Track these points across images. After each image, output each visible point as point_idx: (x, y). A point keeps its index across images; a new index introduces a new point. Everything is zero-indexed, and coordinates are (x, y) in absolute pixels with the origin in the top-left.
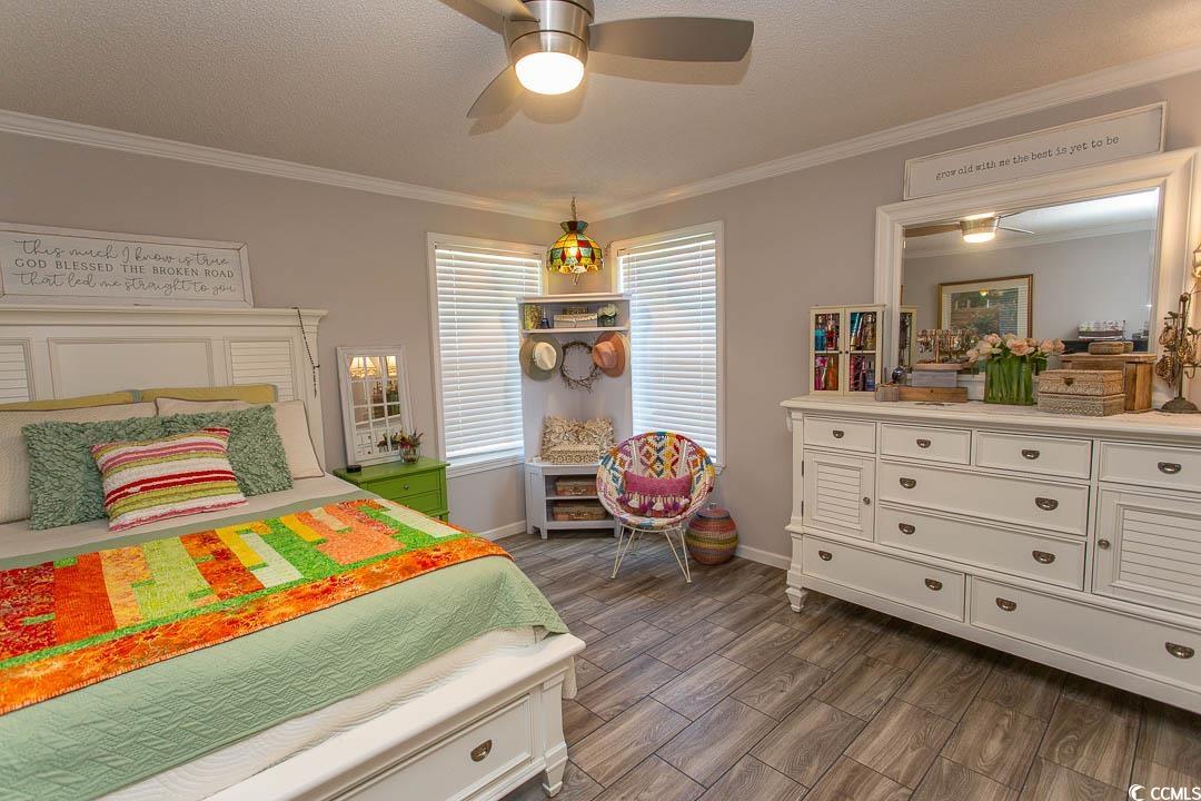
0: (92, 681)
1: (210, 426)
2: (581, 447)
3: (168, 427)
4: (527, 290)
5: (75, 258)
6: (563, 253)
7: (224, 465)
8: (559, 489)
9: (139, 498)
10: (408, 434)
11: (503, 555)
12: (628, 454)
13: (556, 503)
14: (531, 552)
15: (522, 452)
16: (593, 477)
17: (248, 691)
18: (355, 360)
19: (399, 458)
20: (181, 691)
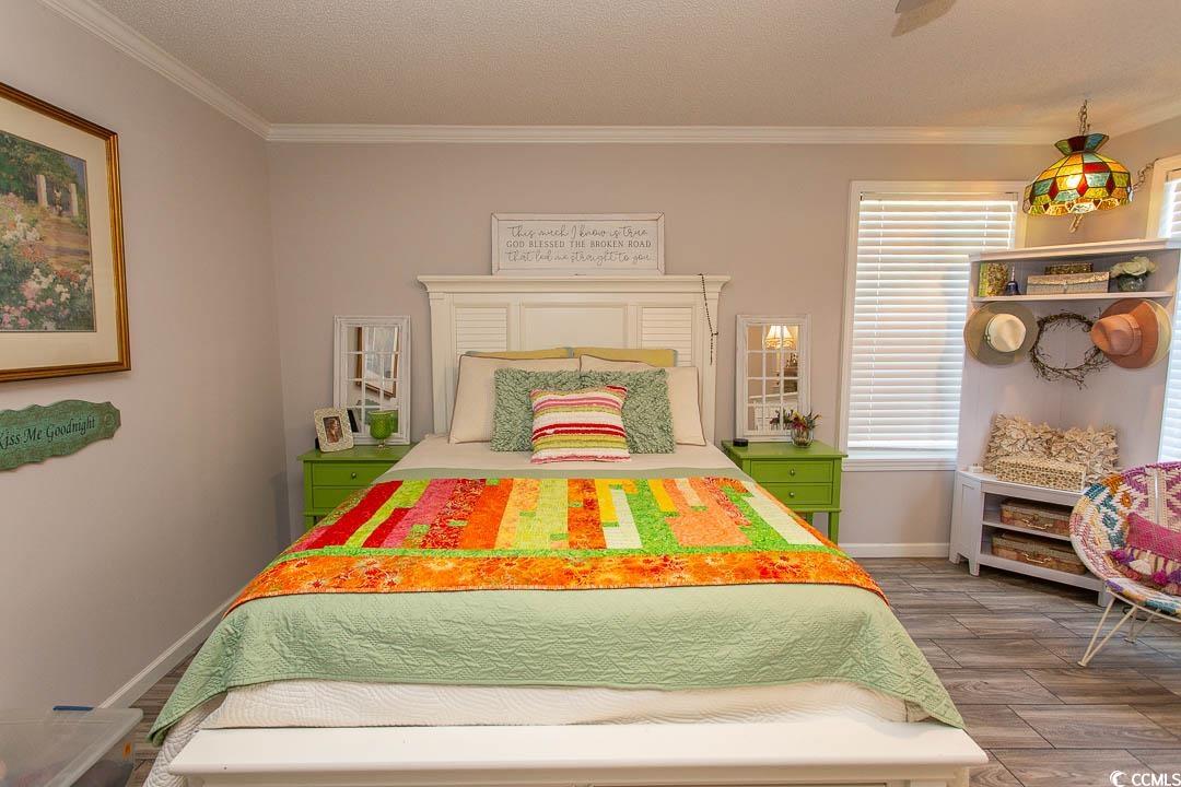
0: (463, 588)
1: (613, 384)
2: (1052, 464)
3: (583, 381)
4: (988, 244)
5: (543, 238)
6: (1054, 184)
7: (616, 420)
8: (1007, 515)
9: (553, 439)
10: (803, 413)
11: (872, 590)
12: (1143, 489)
13: (999, 532)
14: (951, 586)
15: (953, 456)
16: (1068, 510)
17: (569, 643)
18: (773, 329)
19: (789, 439)
20: (519, 621)
